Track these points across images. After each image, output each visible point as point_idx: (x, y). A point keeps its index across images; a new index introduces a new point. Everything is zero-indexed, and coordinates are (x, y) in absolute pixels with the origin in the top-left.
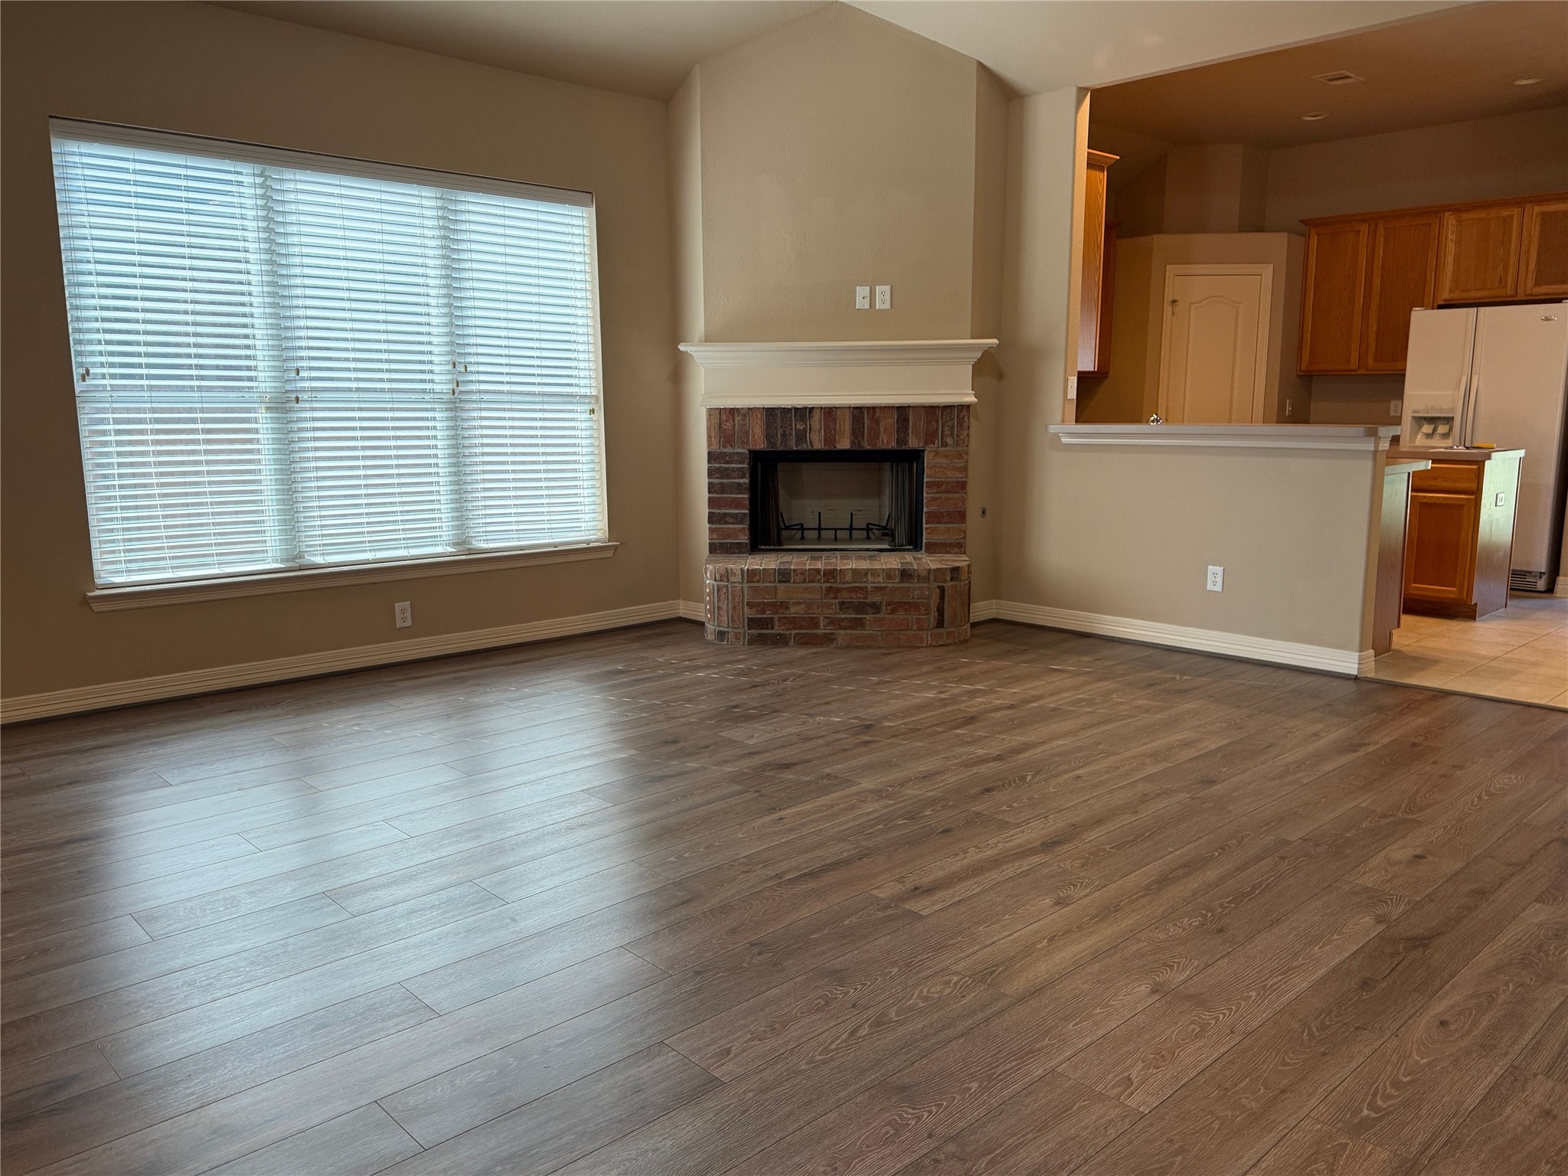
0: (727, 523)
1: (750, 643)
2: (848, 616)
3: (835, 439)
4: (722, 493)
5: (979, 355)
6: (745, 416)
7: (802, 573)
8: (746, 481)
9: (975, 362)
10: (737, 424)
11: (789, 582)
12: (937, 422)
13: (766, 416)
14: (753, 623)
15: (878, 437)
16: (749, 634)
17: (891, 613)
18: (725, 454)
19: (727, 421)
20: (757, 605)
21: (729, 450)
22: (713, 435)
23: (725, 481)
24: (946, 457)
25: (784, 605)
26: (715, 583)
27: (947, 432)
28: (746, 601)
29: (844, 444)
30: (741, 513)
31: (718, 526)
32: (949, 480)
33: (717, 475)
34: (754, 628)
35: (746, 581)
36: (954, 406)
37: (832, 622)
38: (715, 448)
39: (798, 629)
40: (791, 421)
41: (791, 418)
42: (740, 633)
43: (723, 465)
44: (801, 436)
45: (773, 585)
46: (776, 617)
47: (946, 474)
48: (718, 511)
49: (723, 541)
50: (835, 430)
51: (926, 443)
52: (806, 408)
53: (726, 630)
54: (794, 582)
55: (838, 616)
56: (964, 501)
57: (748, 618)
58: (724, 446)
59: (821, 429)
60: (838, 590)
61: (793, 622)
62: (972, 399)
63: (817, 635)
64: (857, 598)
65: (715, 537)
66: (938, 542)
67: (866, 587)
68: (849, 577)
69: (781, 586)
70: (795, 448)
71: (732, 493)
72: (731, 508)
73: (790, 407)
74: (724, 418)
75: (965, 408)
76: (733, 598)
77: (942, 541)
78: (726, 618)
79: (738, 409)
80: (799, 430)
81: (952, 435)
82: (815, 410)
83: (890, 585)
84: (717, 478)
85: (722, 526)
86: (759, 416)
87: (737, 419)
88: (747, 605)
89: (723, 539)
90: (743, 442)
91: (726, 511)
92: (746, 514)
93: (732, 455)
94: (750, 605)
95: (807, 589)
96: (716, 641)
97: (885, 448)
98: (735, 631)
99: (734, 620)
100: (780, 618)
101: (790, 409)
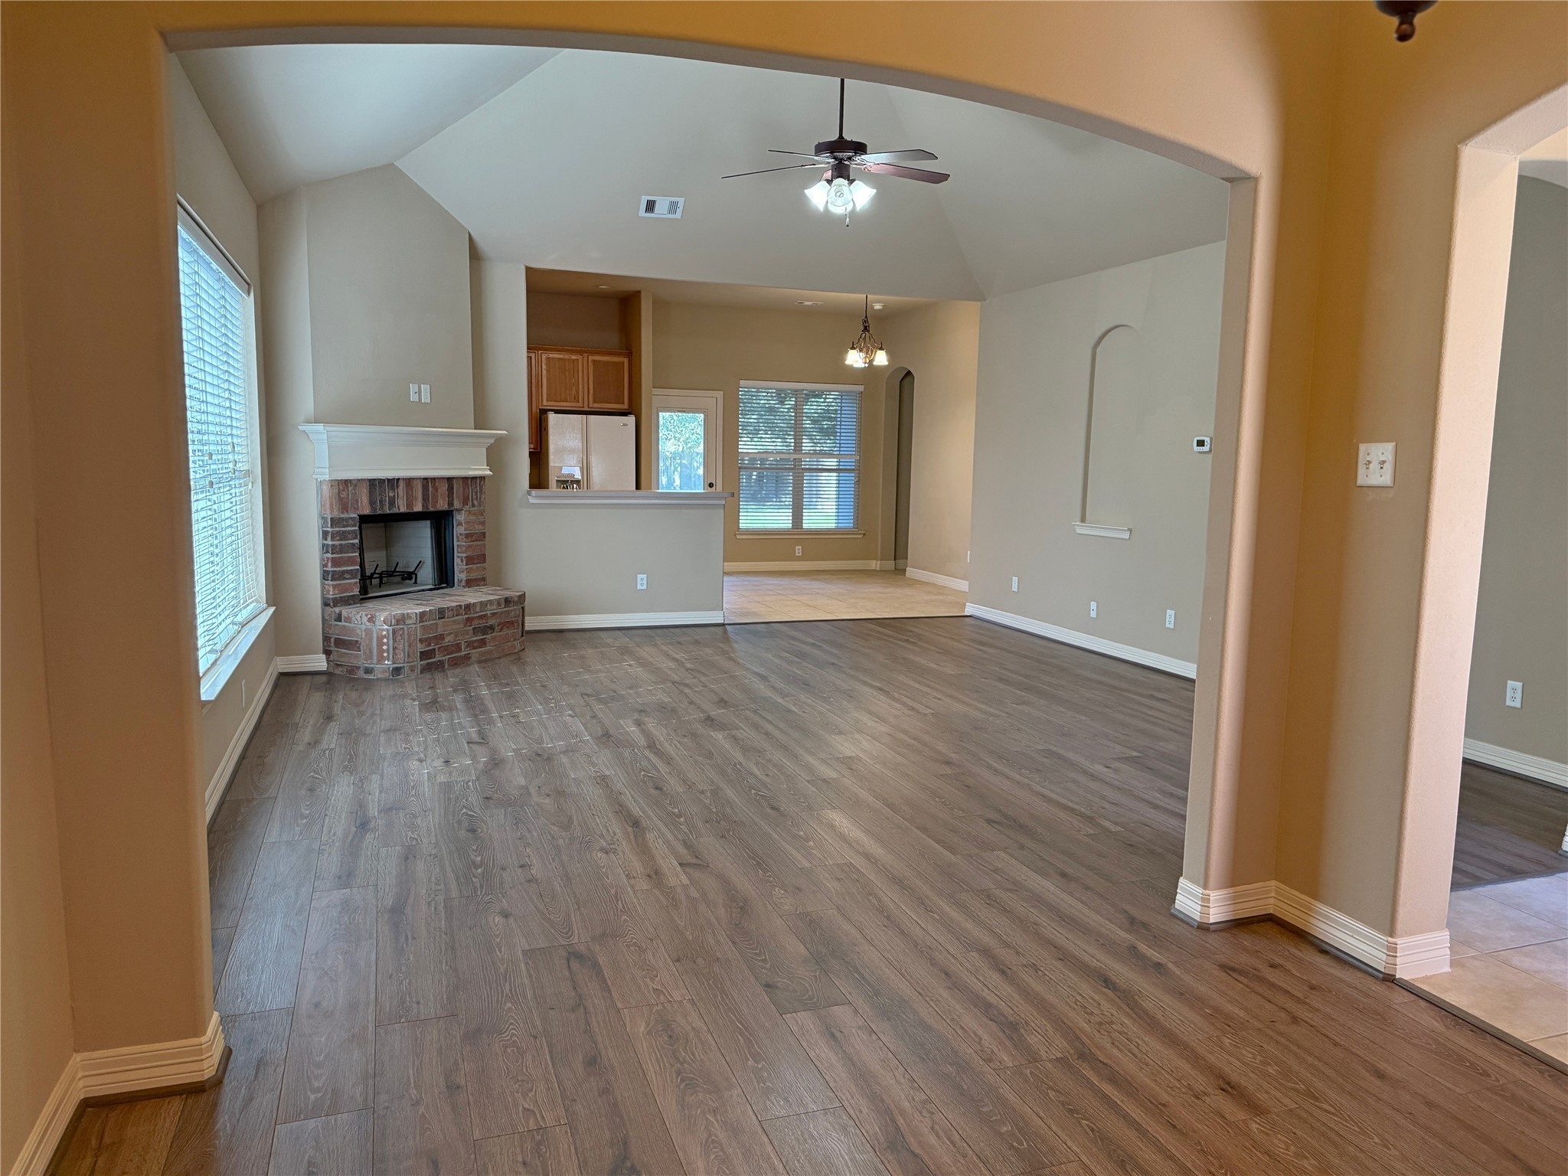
0: (345, 579)
1: (421, 673)
2: (478, 638)
3: (413, 503)
4: (341, 553)
5: (492, 441)
6: (355, 486)
7: (452, 610)
8: (357, 541)
9: (488, 447)
10: (350, 493)
11: (444, 618)
12: (469, 489)
13: (370, 485)
14: (424, 655)
15: (437, 501)
16: (421, 665)
17: (500, 631)
18: (343, 519)
19: (343, 490)
20: (426, 639)
21: (345, 515)
23: (343, 542)
24: (474, 515)
25: (442, 637)
26: (391, 628)
27: (474, 497)
28: (418, 638)
29: (418, 508)
30: (355, 569)
31: (338, 582)
32: (476, 531)
33: (337, 538)
34: (424, 659)
35: (418, 622)
36: (477, 477)
37: (470, 645)
38: (336, 514)
39: (450, 654)
40: (385, 490)
41: (385, 487)
42: (415, 666)
43: (342, 529)
44: (392, 503)
45: (434, 622)
46: (436, 647)
47: (474, 528)
48: (338, 569)
49: (332, 596)
50: (413, 496)
51: (463, 505)
52: (394, 479)
53: (402, 665)
54: (447, 618)
55: (472, 639)
56: (484, 546)
57: (420, 652)
58: (342, 513)
59: (404, 495)
60: (472, 619)
61: (446, 650)
62: (487, 472)
63: (461, 657)
64: (482, 623)
65: (337, 592)
68: (478, 609)
69: (440, 622)
70: (388, 512)
71: (348, 553)
72: (348, 566)
73: (385, 478)
74: (341, 488)
75: (482, 478)
76: (409, 638)
77: (473, 577)
78: (402, 655)
79: (350, 480)
81: (477, 498)
82: (400, 481)
83: (499, 610)
84: (338, 540)
85: (341, 582)
86: (365, 486)
87: (350, 488)
89: (342, 593)
90: (354, 508)
91: (345, 569)
92: (357, 569)
93: (347, 520)
94: (421, 641)
95: (455, 621)
96: (391, 677)
97: (441, 509)
98: (409, 664)
99: (408, 656)
100: (439, 648)
101: (384, 480)
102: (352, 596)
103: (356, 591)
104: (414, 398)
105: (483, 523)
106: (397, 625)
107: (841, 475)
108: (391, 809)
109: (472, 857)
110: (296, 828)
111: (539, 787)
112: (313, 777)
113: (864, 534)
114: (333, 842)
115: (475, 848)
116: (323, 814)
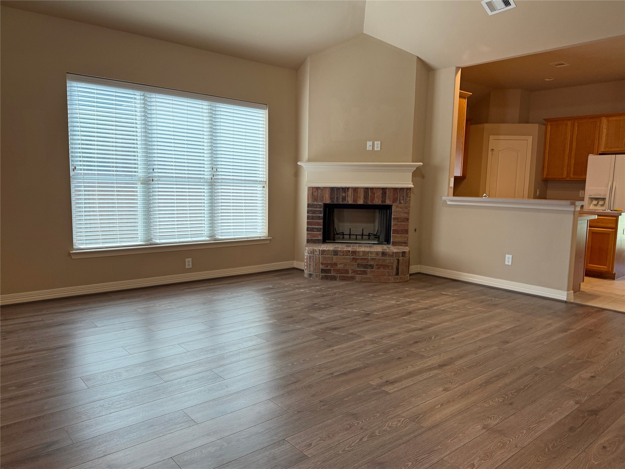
0: (314, 231)
1: (321, 279)
3: (357, 199)
4: (312, 220)
5: (415, 169)
6: (322, 190)
7: (343, 252)
8: (322, 215)
9: (413, 172)
10: (319, 193)
12: (398, 194)
13: (331, 190)
14: (323, 271)
15: (374, 200)
16: (321, 275)
17: (378, 269)
18: (314, 205)
19: (315, 192)
20: (325, 264)
21: (316, 203)
22: (310, 197)
23: (314, 215)
24: (401, 208)
25: (336, 264)
26: (309, 255)
27: (402, 198)
28: (320, 262)
29: (361, 202)
30: (319, 228)
31: (310, 232)
32: (402, 217)
33: (311, 213)
34: (323, 273)
35: (321, 254)
36: (404, 188)
37: (354, 271)
38: (310, 202)
39: (341, 274)
40: (340, 192)
41: (340, 191)
42: (318, 275)
44: (344, 199)
45: (331, 256)
46: (332, 269)
47: (401, 215)
48: (311, 227)
49: (313, 238)
50: (357, 197)
51: (393, 202)
52: (346, 188)
53: (312, 273)
54: (340, 255)
55: (357, 269)
56: (407, 225)
58: (314, 202)
59: (352, 196)
60: (357, 259)
61: (338, 271)
62: (412, 186)
63: (348, 277)
65: (309, 237)
66: (397, 241)
67: (368, 258)
68: (361, 254)
69: (334, 257)
70: (341, 203)
71: (316, 220)
72: (316, 225)
73: (340, 187)
74: (314, 191)
75: (410, 189)
76: (316, 261)
77: (398, 241)
78: (312, 269)
79: (320, 187)
80: (343, 196)
81: (403, 200)
82: (349, 189)
83: (378, 258)
85: (312, 232)
86: (328, 190)
87: (319, 191)
88: (321, 264)
89: (312, 237)
90: (321, 200)
93: (316, 205)
95: (344, 258)
96: (308, 278)
97: (377, 204)
98: (316, 274)
99: (315, 270)
100: (334, 270)
102: (318, 239)
103: (320, 238)
104: (369, 148)
105: (408, 213)
106: (311, 254)
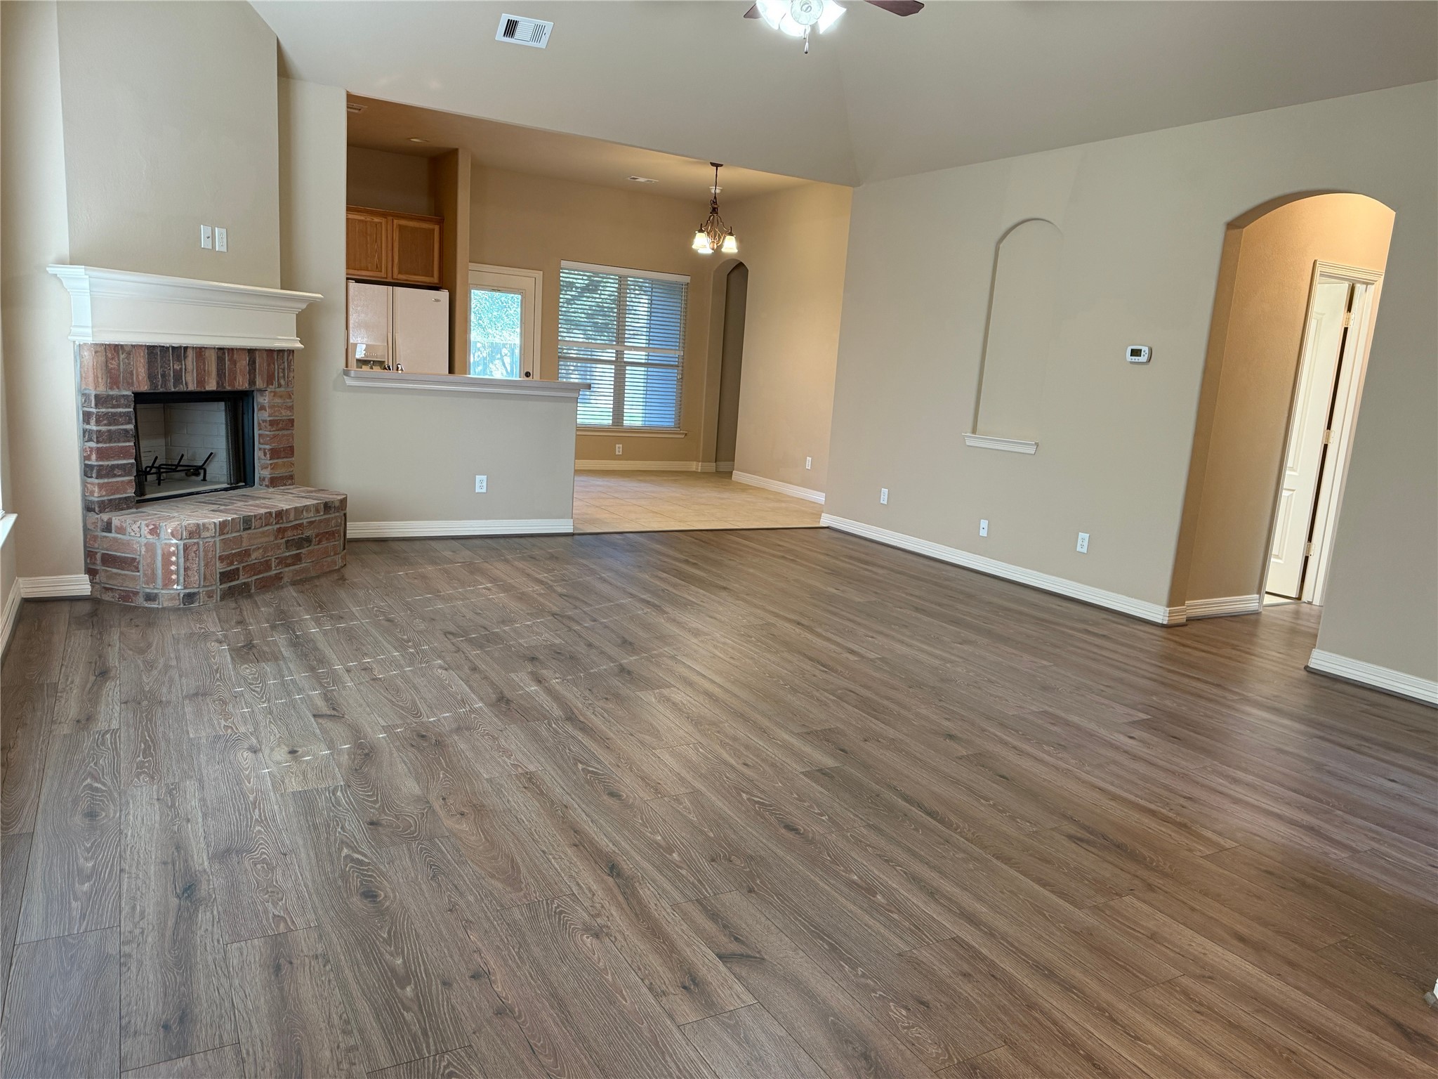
0: (115, 476)
1: (222, 599)
2: (291, 553)
3: (204, 379)
4: (108, 442)
5: (304, 306)
6: (129, 354)
7: (260, 518)
8: (131, 427)
9: (299, 312)
10: (121, 363)
11: (250, 528)
12: (274, 364)
13: (148, 354)
14: (226, 577)
15: (235, 378)
16: (221, 590)
17: (318, 544)
18: (112, 397)
19: (112, 359)
20: (227, 557)
21: (115, 392)
22: (100, 376)
23: (110, 428)
24: (281, 397)
25: (247, 553)
27: (281, 375)
28: (218, 555)
29: (212, 386)
30: (129, 464)
31: (106, 480)
32: (284, 418)
33: (105, 422)
34: (225, 583)
35: (218, 534)
36: (284, 350)
37: (280, 561)
38: (102, 390)
39: (257, 574)
40: (169, 361)
41: (169, 357)
42: (213, 591)
43: (110, 410)
44: (178, 378)
45: (239, 533)
46: (240, 566)
47: (281, 413)
48: (106, 463)
49: (112, 497)
50: (205, 371)
51: (268, 386)
52: (180, 347)
53: (196, 590)
54: (254, 529)
55: (284, 555)
56: (293, 435)
57: (220, 573)
58: (111, 388)
59: (193, 370)
60: (285, 529)
61: (253, 569)
62: (299, 345)
63: (270, 576)
64: (295, 535)
65: (104, 493)
66: (278, 475)
67: (303, 523)
68: (292, 517)
69: (245, 534)
70: (173, 390)
71: (119, 442)
72: (119, 458)
73: (168, 346)
74: (110, 355)
75: (291, 352)
76: (206, 555)
78: (195, 577)
79: (122, 346)
80: (177, 369)
81: (284, 377)
83: (317, 518)
84: (105, 425)
85: (110, 480)
86: (142, 354)
87: (122, 357)
88: (219, 559)
89: (113, 494)
90: (128, 383)
91: (116, 462)
92: (132, 464)
93: (118, 398)
94: (221, 559)
95: (263, 533)
96: (182, 606)
97: (240, 388)
98: (206, 589)
99: (205, 578)
100: (244, 567)
101: (168, 348)
102: (125, 498)
103: (131, 492)
104: (205, 243)
105: (291, 408)
106: (190, 538)
107: (649, 369)
108: (228, 851)
109: (388, 957)
110: (74, 904)
111: (444, 799)
112: (90, 787)
113: (686, 434)
114: (142, 933)
115: (385, 936)
116: (116, 869)
